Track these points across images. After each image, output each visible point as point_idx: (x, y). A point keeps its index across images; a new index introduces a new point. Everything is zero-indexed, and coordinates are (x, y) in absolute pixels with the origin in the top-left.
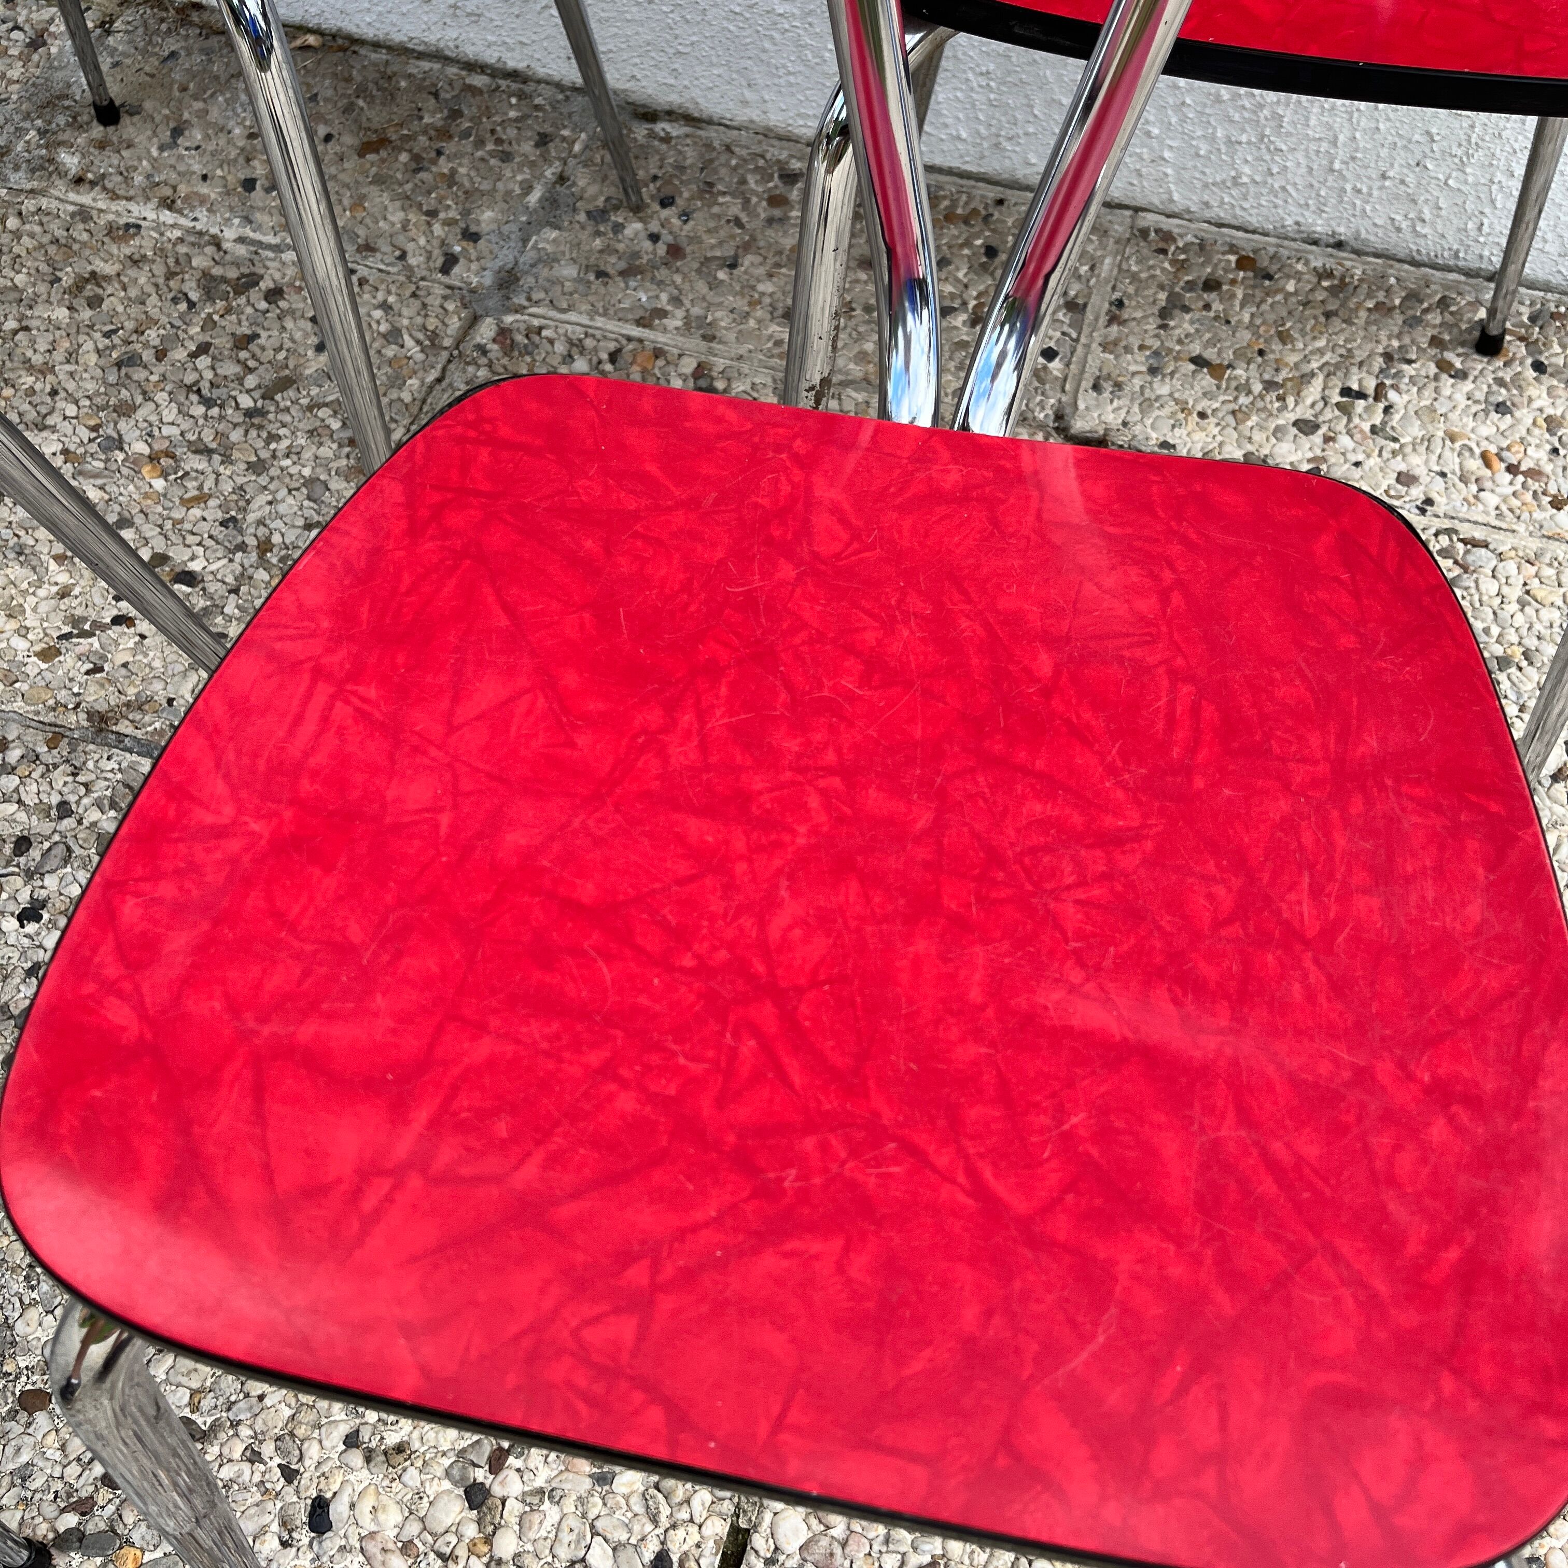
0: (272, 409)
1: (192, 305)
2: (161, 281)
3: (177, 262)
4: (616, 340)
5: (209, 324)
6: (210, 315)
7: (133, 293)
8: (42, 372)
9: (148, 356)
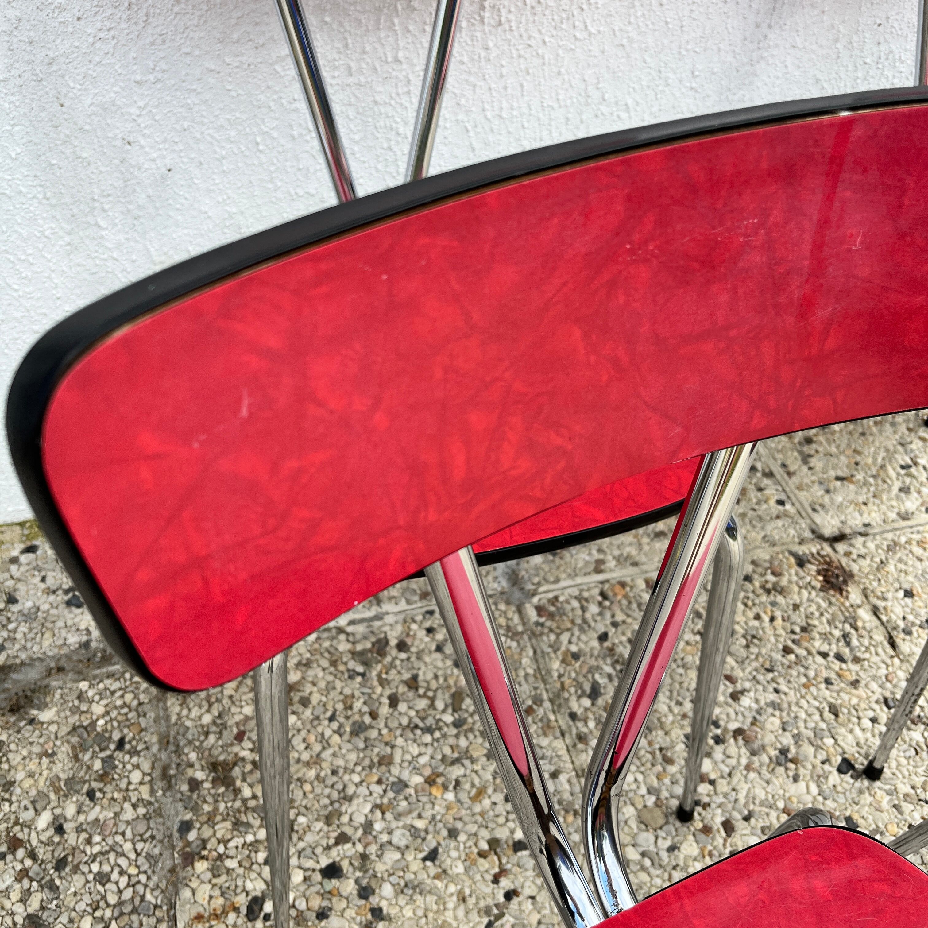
0: (466, 715)
1: (363, 675)
2: (332, 669)
3: (329, 652)
4: (596, 587)
5: (383, 682)
6: (379, 676)
7: (322, 685)
8: (315, 763)
9: (367, 719)
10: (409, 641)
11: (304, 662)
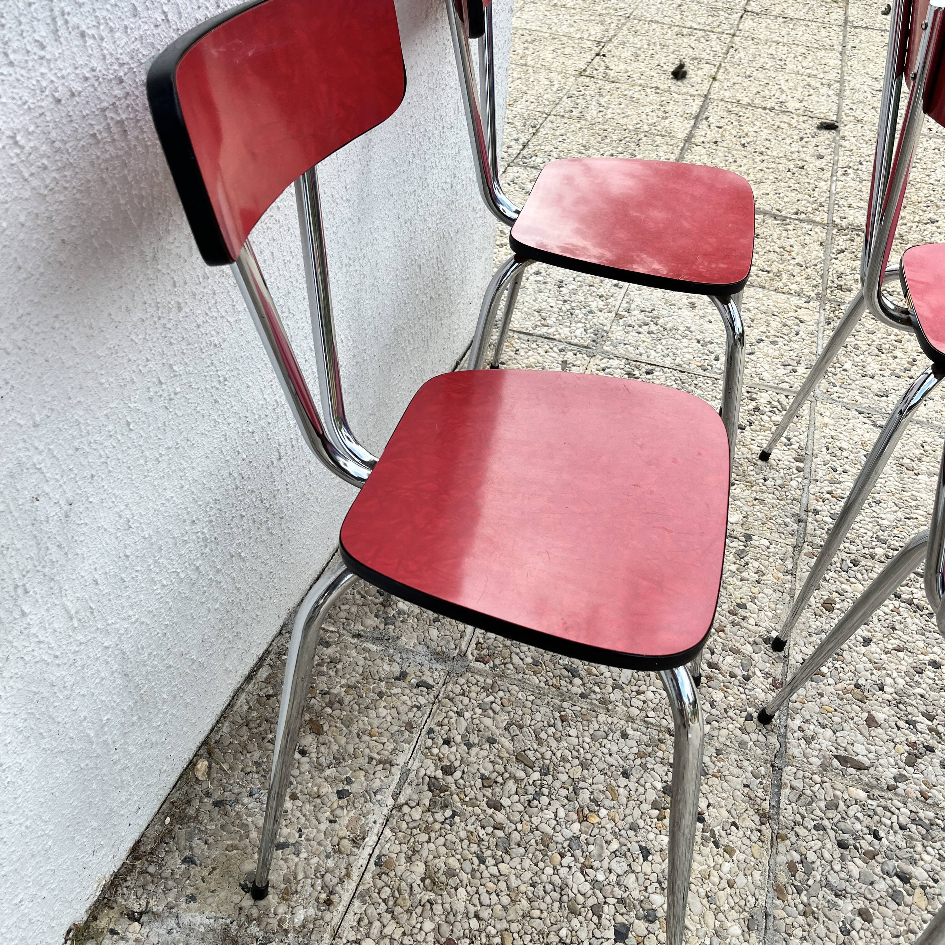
1: (454, 814)
2: (433, 835)
3: (414, 828)
5: (472, 803)
6: (463, 802)
8: (516, 895)
10: (446, 763)
11: (410, 853)
